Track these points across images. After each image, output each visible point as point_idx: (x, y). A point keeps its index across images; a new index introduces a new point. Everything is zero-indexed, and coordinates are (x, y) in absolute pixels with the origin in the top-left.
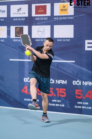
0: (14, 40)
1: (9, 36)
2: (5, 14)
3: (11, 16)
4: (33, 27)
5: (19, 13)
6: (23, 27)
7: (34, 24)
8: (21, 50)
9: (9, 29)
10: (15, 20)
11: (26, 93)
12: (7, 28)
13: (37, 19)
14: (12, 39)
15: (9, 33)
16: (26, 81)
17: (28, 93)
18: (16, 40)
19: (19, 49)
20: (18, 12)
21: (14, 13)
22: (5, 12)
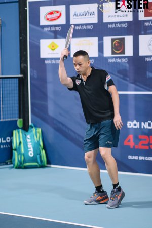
0: (110, 61)
1: (101, 54)
2: (94, 17)
3: (105, 21)
4: (140, 37)
5: (118, 16)
6: (124, 39)
7: (143, 33)
8: (122, 76)
9: (101, 42)
10: (110, 26)
11: (132, 147)
12: (99, 40)
13: (146, 24)
14: (107, 58)
15: (101, 48)
16: (130, 127)
17: (134, 147)
18: (114, 60)
19: (118, 75)
20: (116, 14)
21: (109, 16)
22: (94, 14)
